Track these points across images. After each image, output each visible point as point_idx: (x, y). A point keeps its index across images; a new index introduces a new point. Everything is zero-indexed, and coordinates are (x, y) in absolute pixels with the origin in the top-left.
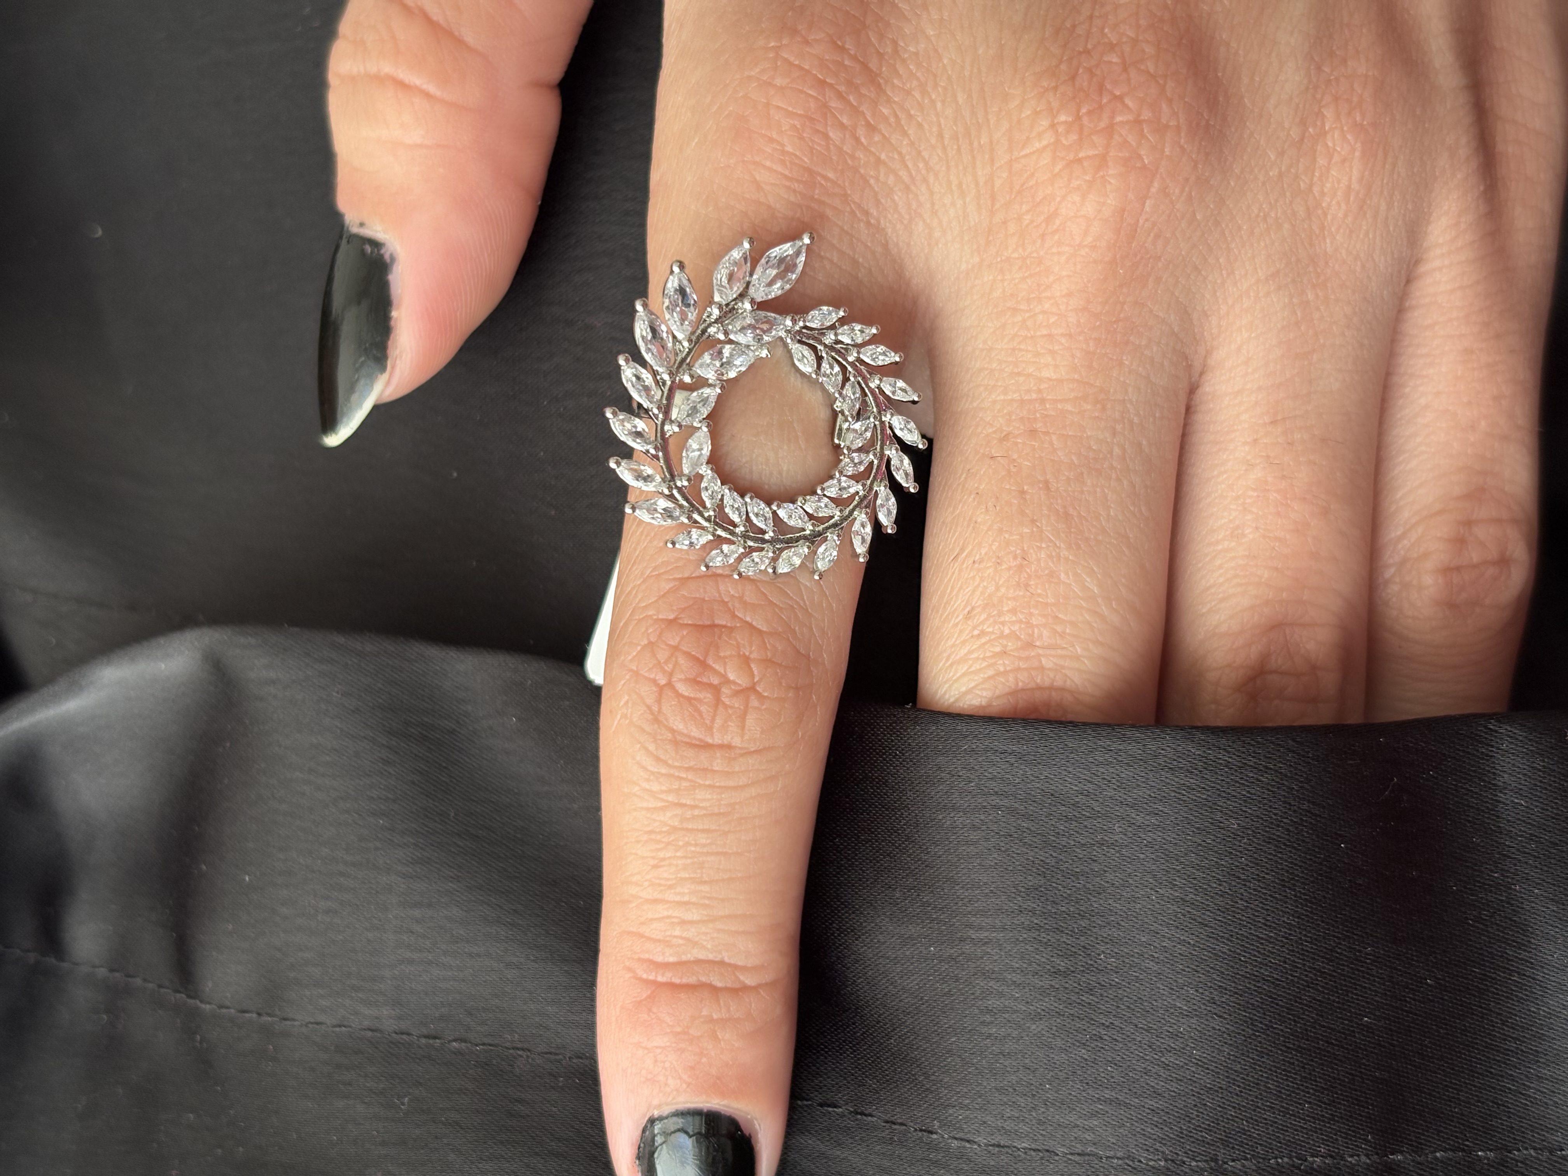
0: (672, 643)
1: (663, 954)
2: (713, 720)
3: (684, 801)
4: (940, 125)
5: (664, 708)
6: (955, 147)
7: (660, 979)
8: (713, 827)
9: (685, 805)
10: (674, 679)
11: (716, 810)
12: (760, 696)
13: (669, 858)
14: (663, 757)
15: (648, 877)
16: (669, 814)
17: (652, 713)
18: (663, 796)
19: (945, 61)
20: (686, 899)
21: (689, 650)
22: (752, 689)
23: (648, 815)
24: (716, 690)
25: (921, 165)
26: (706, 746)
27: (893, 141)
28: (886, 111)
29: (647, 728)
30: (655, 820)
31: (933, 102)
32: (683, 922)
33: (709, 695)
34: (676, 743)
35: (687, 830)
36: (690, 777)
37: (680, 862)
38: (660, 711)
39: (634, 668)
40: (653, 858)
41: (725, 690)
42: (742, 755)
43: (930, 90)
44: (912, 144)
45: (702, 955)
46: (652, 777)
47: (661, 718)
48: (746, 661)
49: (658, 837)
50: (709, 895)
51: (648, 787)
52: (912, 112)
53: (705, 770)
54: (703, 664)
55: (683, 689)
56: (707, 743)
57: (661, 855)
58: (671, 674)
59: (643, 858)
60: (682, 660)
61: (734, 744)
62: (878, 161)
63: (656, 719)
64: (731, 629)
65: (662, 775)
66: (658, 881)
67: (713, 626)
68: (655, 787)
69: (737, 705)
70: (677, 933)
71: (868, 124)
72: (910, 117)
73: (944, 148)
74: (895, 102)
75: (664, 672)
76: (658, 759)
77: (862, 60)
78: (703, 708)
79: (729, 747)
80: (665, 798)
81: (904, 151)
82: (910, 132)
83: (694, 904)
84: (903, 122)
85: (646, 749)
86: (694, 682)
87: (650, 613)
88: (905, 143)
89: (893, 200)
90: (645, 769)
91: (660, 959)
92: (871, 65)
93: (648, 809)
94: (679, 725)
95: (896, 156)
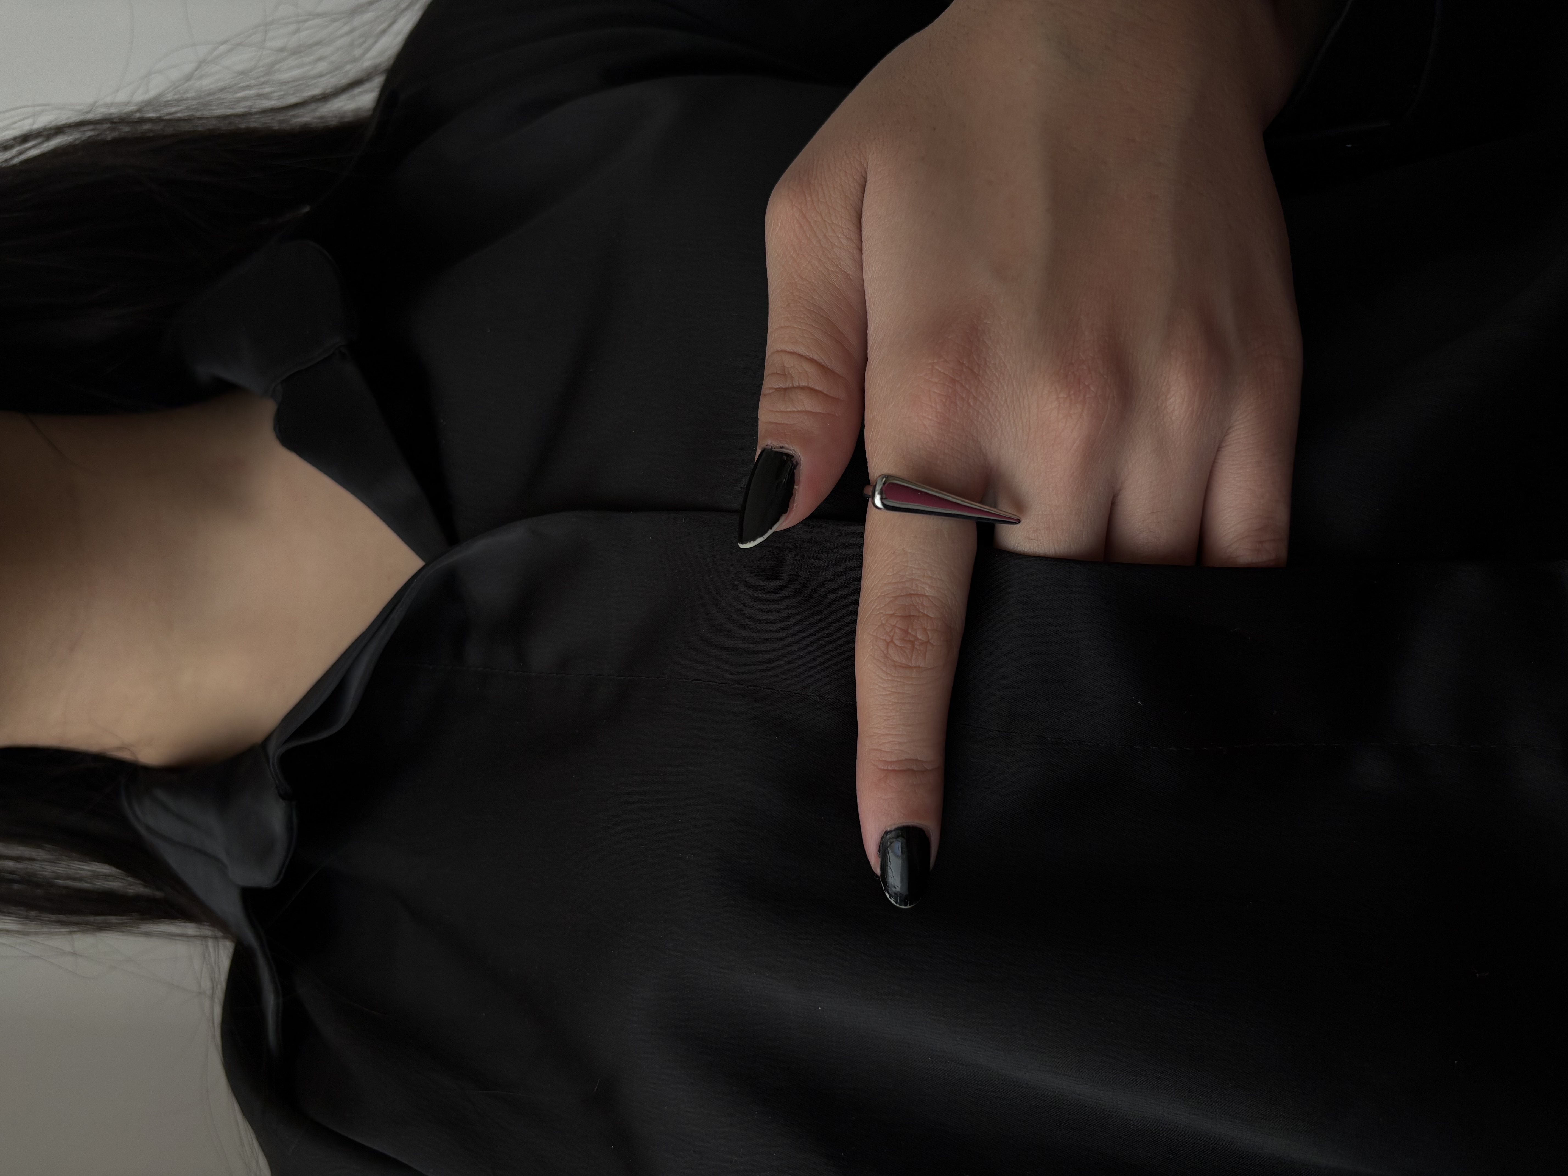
0: (893, 624)
1: (891, 758)
2: (912, 657)
3: (899, 691)
4: (1006, 396)
5: (889, 651)
6: (1013, 406)
7: (890, 768)
9: (899, 693)
10: (894, 639)
12: (932, 645)
13: (894, 716)
14: (890, 673)
15: (883, 724)
16: (892, 697)
17: (884, 654)
18: (890, 689)
19: (1008, 368)
20: (901, 733)
21: (901, 627)
22: (928, 642)
23: (883, 698)
24: (913, 643)
25: (997, 414)
26: (908, 667)
27: (985, 403)
28: (982, 391)
29: (882, 660)
30: (886, 700)
31: (1003, 386)
33: (909, 645)
34: (895, 666)
36: (902, 681)
38: (888, 653)
39: (875, 635)
40: (885, 716)
41: (916, 643)
42: (924, 670)
43: (1001, 380)
44: (993, 405)
45: (908, 757)
46: (884, 681)
47: (888, 656)
48: (925, 630)
49: (888, 707)
51: (882, 686)
52: (993, 391)
53: (908, 677)
55: (898, 643)
56: (908, 665)
57: (889, 715)
58: (892, 637)
59: (880, 716)
60: (897, 631)
61: (921, 666)
62: (978, 412)
63: (886, 656)
64: (918, 617)
65: (889, 680)
66: (888, 726)
67: (910, 616)
68: (886, 685)
69: (922, 649)
70: (897, 748)
71: (974, 397)
72: (992, 393)
73: (1008, 406)
74: (986, 387)
75: (889, 636)
76: (887, 674)
77: (971, 368)
78: (907, 651)
79: (918, 667)
81: (989, 407)
82: (993, 400)
84: (990, 395)
85: (881, 669)
86: (903, 640)
87: (882, 611)
88: (990, 404)
90: (882, 678)
91: (889, 760)
92: (975, 370)
93: (883, 695)
94: (896, 659)
95: (986, 410)
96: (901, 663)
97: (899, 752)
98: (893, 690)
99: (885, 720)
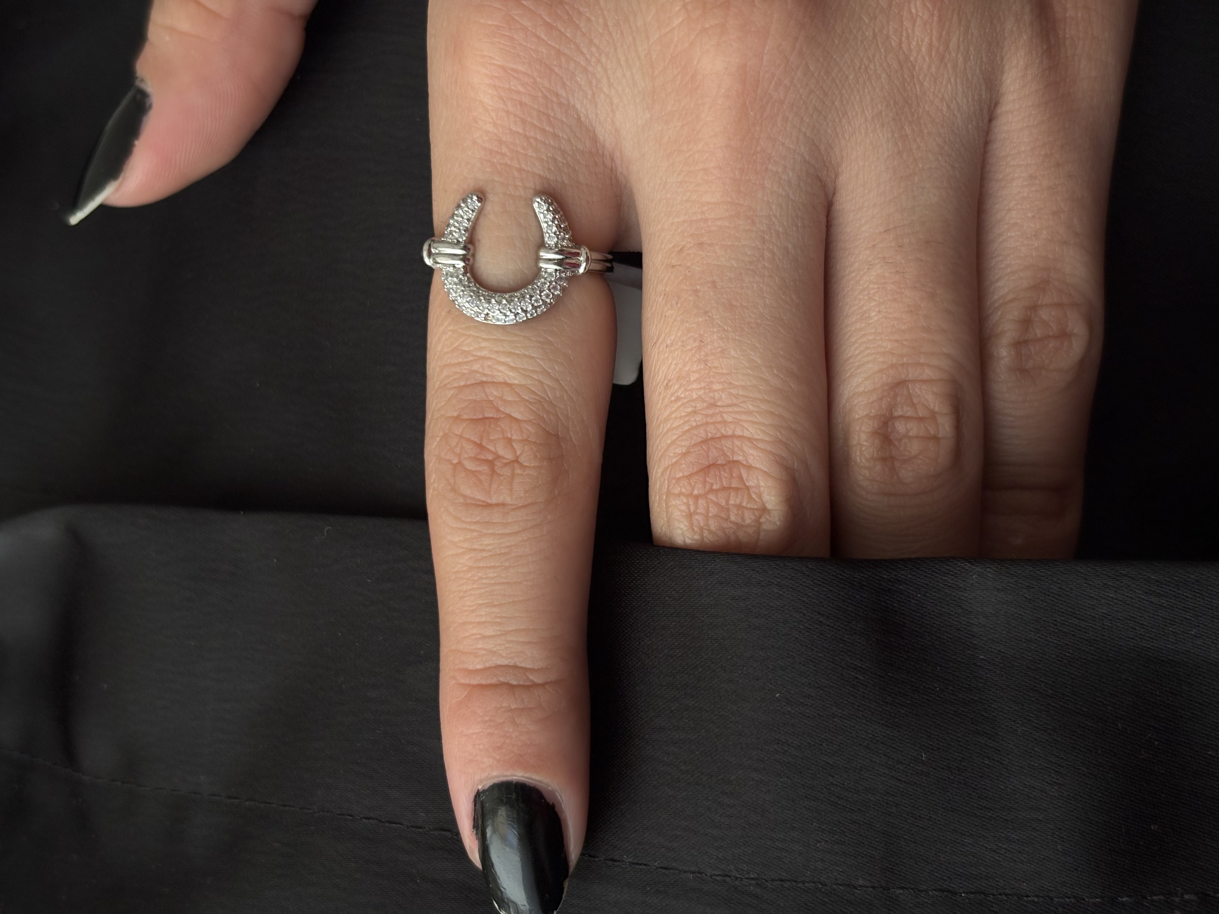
0: (458, 434)
1: (473, 663)
2: (490, 486)
5: (457, 480)
7: (473, 682)
8: (497, 565)
9: (475, 550)
10: (462, 459)
11: (498, 552)
12: (522, 466)
14: (460, 517)
21: (470, 437)
24: (491, 464)
26: (486, 506)
32: (484, 637)
33: (486, 468)
34: (467, 505)
35: (479, 568)
36: (478, 529)
39: (437, 454)
42: (513, 510)
45: (500, 662)
46: (454, 532)
50: (499, 615)
51: (452, 539)
55: (469, 465)
56: (488, 503)
58: (460, 456)
60: (466, 445)
61: (506, 502)
65: (460, 529)
67: (484, 419)
68: (456, 538)
69: (507, 473)
70: (480, 646)
79: (503, 505)
83: (489, 622)
85: (448, 511)
86: (475, 459)
94: (467, 491)
96: (474, 499)
97: (484, 652)
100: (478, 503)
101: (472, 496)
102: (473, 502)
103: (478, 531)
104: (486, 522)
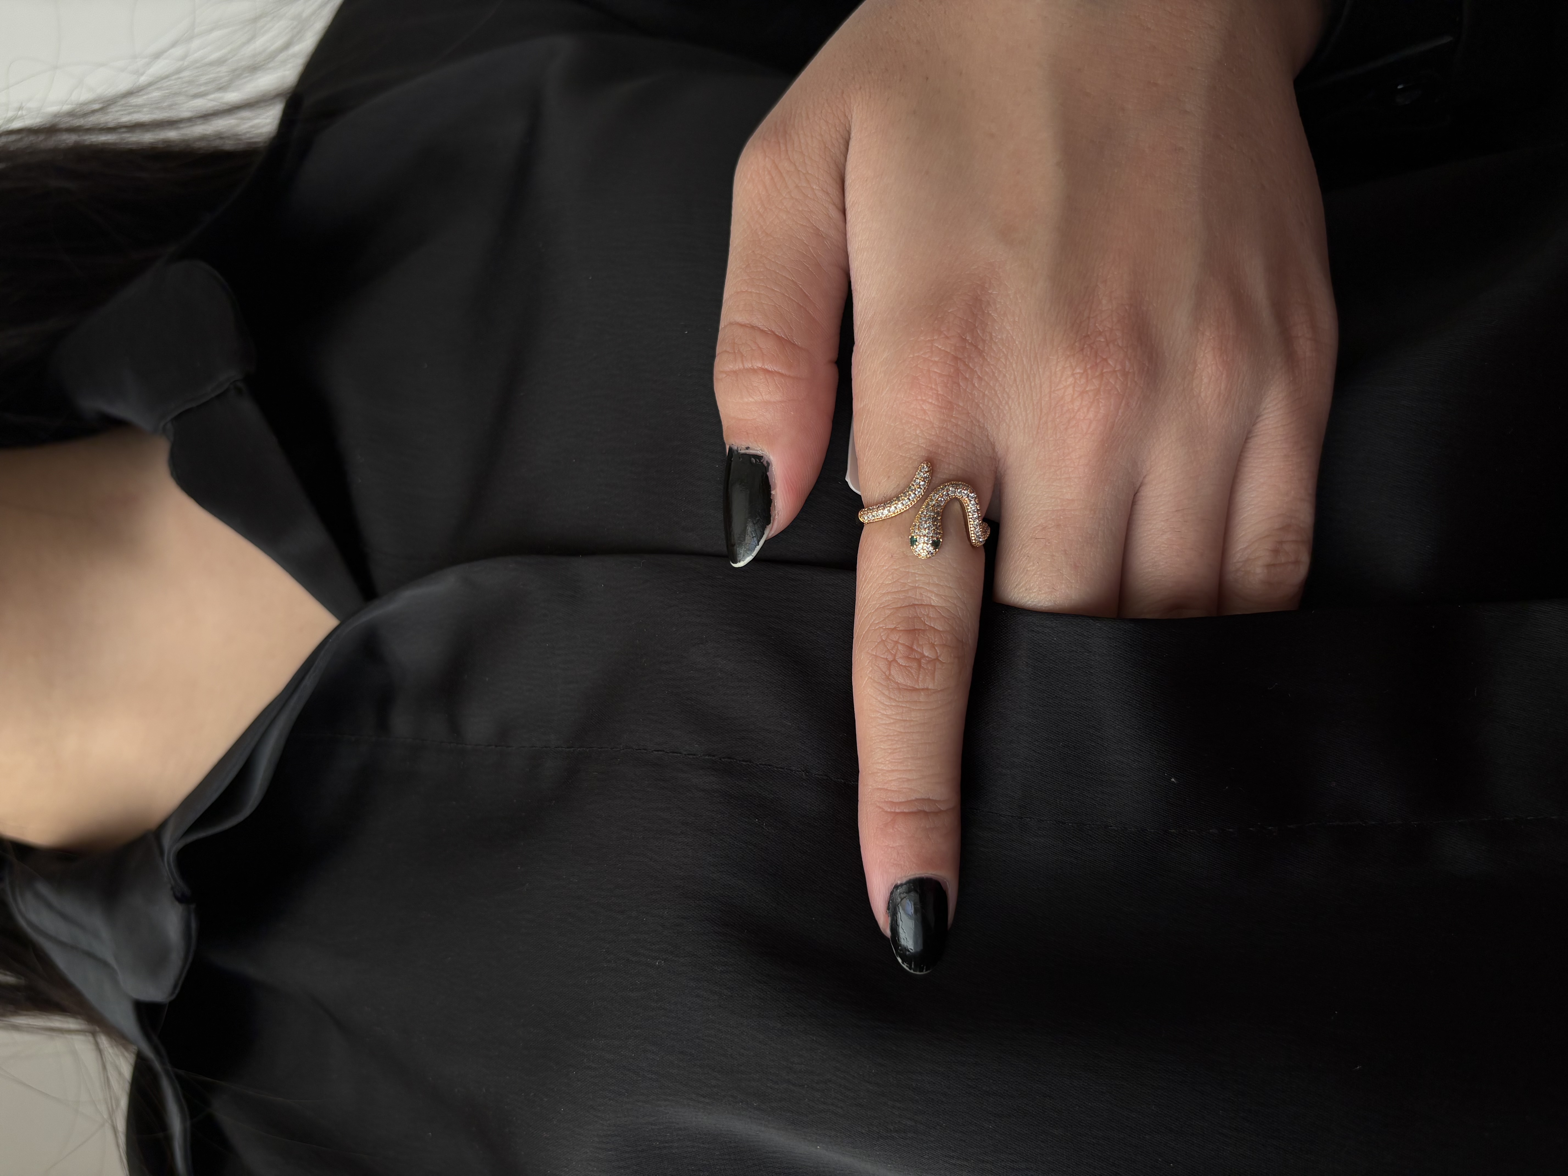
0: (895, 640)
1: (899, 798)
2: (918, 678)
4: (1015, 375)
5: (892, 672)
6: (1023, 386)
7: (897, 810)
9: (906, 720)
10: (897, 657)
12: (941, 662)
13: (899, 748)
14: (893, 697)
15: (888, 758)
16: (897, 725)
17: (886, 675)
19: (1017, 343)
21: (904, 643)
22: (937, 659)
24: (919, 661)
25: (1005, 396)
26: (914, 690)
27: (991, 385)
28: (987, 370)
29: (884, 683)
30: (890, 729)
31: (1011, 364)
32: (908, 780)
33: (916, 664)
34: (899, 689)
35: (908, 732)
36: (908, 706)
37: (905, 749)
38: (890, 674)
39: (875, 653)
40: (890, 749)
41: (923, 661)
42: (933, 693)
43: (1009, 357)
44: (1001, 385)
45: (918, 796)
46: (887, 708)
47: (890, 677)
48: (932, 646)
49: (893, 738)
51: (885, 713)
52: (1001, 369)
53: (916, 702)
54: (911, 649)
55: (901, 661)
56: (915, 688)
57: (894, 747)
58: (895, 656)
59: (884, 750)
60: (900, 647)
61: (929, 688)
62: (984, 395)
63: (888, 678)
64: (924, 631)
65: (893, 706)
66: (893, 761)
67: (915, 630)
68: (889, 712)
69: (930, 668)
70: (905, 786)
71: (979, 377)
72: (1000, 372)
73: (1017, 386)
74: (992, 365)
75: (892, 654)
76: (890, 698)
77: (975, 345)
78: (912, 671)
79: (927, 689)
80: (895, 718)
81: (996, 388)
82: (1000, 379)
83: (913, 770)
84: (996, 375)
86: (907, 658)
87: (881, 625)
88: (997, 385)
89: (991, 414)
90: (883, 703)
91: (896, 800)
92: (979, 347)
93: (886, 724)
94: (900, 680)
95: (993, 392)
96: (906, 686)
97: (908, 790)
98: (898, 718)
99: (890, 753)
100: (909, 688)
101: (904, 683)
102: (906, 687)
103: (908, 708)
104: (915, 701)
